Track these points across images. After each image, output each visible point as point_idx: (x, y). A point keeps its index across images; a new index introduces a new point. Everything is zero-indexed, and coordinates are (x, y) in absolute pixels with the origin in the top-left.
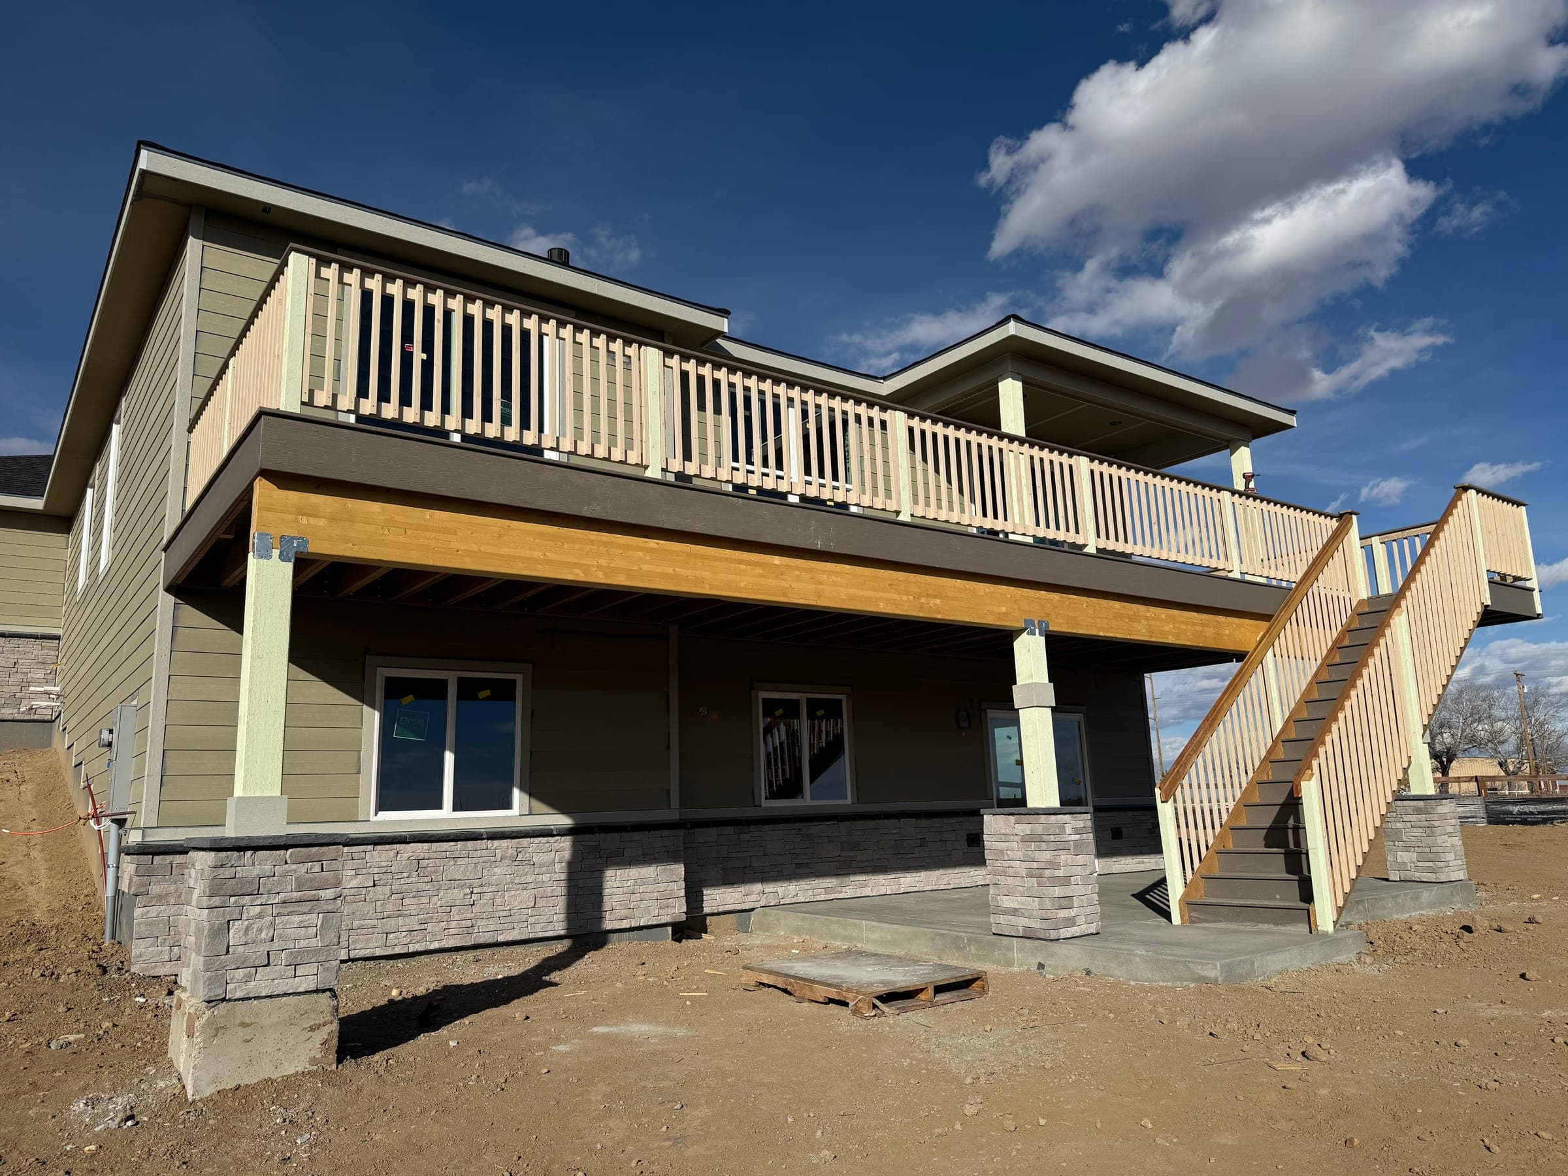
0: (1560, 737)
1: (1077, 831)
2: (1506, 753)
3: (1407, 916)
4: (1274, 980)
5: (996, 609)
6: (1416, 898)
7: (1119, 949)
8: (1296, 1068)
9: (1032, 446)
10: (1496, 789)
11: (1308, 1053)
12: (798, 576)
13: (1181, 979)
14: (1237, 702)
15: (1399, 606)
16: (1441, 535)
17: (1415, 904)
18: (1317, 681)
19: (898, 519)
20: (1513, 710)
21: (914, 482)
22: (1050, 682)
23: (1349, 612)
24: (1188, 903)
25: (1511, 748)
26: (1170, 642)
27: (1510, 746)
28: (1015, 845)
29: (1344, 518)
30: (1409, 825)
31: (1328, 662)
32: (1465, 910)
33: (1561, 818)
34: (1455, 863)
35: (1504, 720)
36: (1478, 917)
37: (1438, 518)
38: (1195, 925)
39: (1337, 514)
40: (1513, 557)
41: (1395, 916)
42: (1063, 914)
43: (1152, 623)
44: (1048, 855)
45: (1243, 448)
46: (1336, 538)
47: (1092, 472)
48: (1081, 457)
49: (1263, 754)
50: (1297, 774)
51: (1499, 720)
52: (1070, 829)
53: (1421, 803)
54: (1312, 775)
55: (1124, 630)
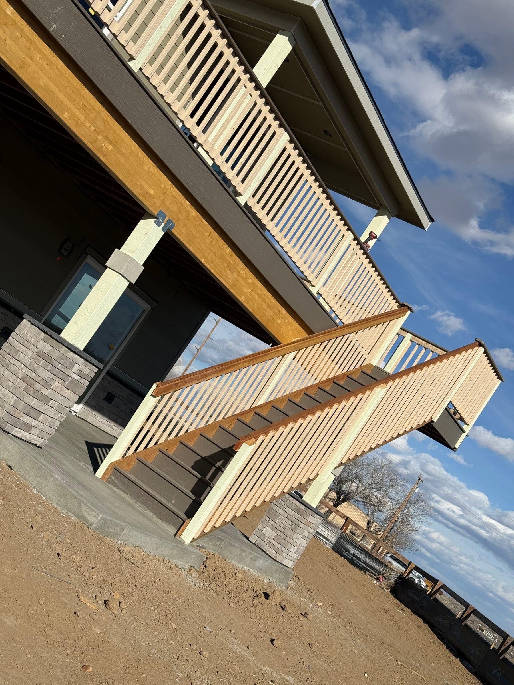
0: (412, 531)
1: (80, 374)
2: (376, 518)
3: (240, 566)
4: (128, 548)
5: (146, 187)
6: (254, 560)
7: (44, 465)
8: (93, 606)
9: (262, 96)
10: (354, 535)
11: (108, 603)
12: (17, 37)
13: (69, 510)
14: (248, 369)
15: (387, 383)
16: (445, 361)
17: (250, 562)
18: (305, 393)
19: (129, 63)
20: (401, 497)
21: (161, 47)
22: (144, 265)
23: (358, 366)
24: (115, 468)
25: (382, 518)
26: (241, 300)
27: (382, 516)
28: (30, 353)
29: (403, 307)
30: (286, 515)
31: (321, 386)
32: (276, 585)
33: (372, 573)
34: (292, 555)
35: (391, 499)
36: (278, 593)
37: (450, 350)
38: (109, 485)
39: (401, 302)
40: (470, 405)
41: (234, 562)
42: (26, 419)
43: (240, 279)
44: (47, 375)
45: (386, 217)
46: (390, 316)
47: (284, 149)
48: (286, 133)
49: (238, 412)
50: (246, 437)
51: (389, 497)
52: (77, 369)
53: (303, 508)
54: (254, 443)
55: (219, 270)
